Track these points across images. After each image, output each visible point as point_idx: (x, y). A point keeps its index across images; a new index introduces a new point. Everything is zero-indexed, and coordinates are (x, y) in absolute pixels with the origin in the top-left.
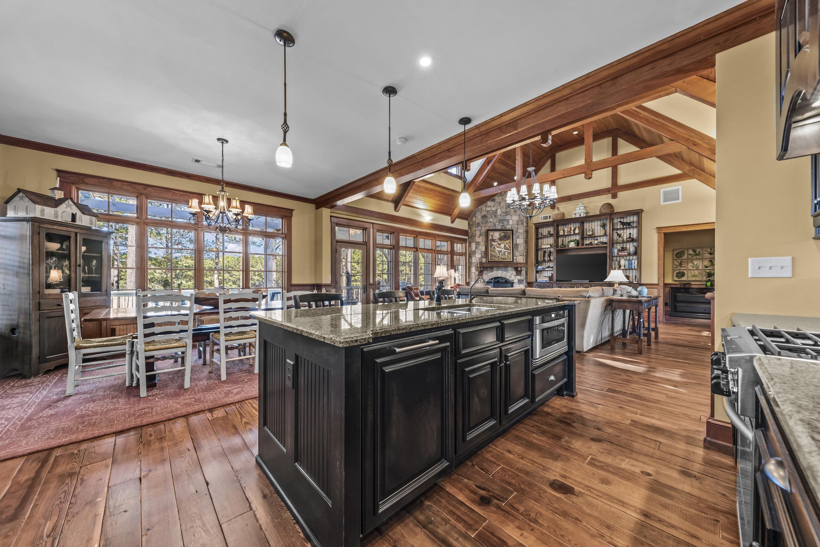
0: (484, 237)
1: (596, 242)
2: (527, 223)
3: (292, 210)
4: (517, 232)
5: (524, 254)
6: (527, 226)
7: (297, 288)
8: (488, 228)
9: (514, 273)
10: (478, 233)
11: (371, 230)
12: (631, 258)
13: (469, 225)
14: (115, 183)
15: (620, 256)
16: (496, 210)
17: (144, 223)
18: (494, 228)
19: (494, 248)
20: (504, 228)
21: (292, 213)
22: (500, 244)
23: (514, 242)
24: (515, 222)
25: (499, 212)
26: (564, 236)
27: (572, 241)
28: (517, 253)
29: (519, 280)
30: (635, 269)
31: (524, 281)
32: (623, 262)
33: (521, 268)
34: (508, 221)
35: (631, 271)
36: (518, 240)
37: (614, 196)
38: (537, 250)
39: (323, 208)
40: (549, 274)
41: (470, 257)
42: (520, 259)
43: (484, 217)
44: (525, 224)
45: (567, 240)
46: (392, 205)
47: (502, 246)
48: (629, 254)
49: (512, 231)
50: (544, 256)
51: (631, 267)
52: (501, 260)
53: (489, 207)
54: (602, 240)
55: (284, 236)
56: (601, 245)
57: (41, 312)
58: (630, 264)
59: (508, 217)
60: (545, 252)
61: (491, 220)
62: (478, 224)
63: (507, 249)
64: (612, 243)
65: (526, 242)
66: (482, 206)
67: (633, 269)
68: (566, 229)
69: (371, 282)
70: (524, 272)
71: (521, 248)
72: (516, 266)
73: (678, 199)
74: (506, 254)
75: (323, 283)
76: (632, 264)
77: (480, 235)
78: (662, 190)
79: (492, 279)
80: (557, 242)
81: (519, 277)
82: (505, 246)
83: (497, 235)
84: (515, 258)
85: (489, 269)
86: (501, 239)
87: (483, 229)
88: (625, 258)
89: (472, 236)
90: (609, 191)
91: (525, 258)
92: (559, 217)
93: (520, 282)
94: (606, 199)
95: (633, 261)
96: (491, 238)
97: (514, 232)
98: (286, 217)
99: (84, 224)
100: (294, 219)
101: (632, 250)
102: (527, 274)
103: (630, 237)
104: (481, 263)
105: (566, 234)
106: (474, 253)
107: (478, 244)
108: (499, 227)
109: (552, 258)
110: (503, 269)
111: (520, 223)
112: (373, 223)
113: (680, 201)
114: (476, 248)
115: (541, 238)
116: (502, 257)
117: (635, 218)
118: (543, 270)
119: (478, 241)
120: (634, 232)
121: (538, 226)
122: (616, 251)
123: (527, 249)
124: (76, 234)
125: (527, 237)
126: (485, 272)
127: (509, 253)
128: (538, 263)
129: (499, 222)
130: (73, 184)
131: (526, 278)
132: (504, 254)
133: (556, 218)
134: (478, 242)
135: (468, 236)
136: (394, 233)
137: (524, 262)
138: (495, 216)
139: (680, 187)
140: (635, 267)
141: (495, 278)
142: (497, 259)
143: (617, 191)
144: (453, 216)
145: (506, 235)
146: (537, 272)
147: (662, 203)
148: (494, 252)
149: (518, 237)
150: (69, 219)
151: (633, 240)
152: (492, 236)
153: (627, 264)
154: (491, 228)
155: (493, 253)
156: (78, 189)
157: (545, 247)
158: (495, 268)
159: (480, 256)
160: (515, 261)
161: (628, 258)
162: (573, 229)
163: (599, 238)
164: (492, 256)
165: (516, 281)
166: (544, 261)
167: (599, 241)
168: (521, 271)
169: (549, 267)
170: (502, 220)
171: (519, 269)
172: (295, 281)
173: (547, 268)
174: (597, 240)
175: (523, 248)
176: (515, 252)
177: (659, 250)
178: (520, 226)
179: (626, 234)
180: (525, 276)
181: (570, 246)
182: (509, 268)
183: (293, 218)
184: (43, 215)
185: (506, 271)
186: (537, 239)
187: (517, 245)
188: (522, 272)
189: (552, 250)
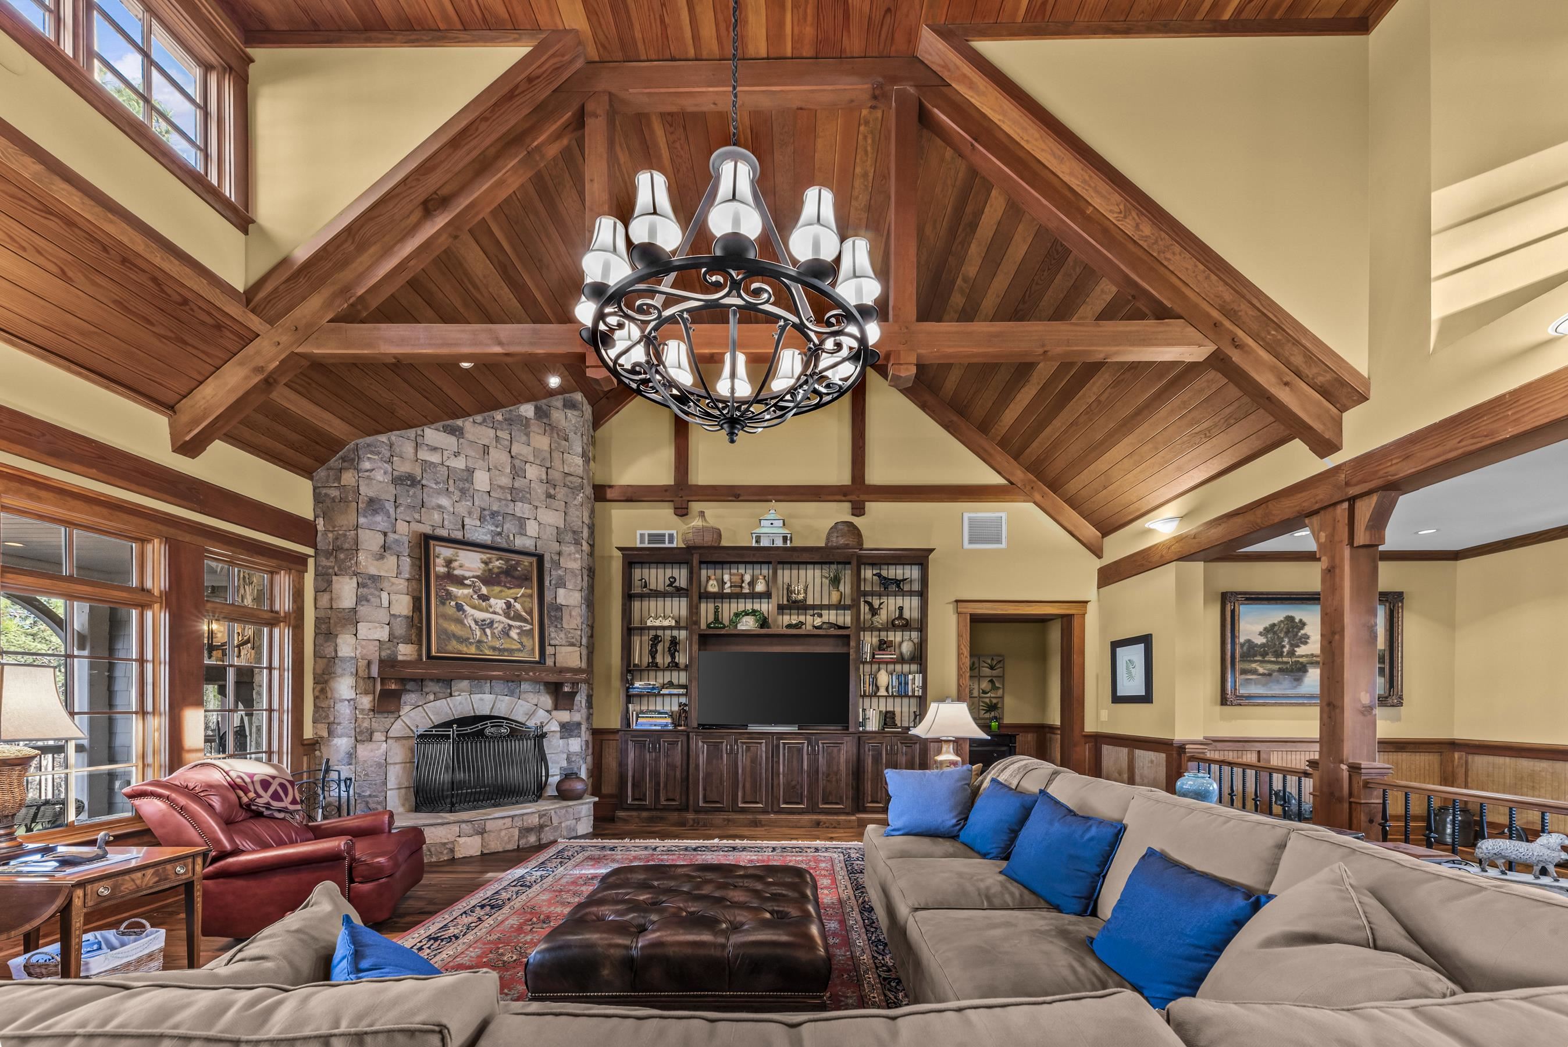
0: (406, 562)
1: (818, 621)
2: (592, 546)
4: (557, 565)
5: (584, 641)
6: (591, 554)
8: (427, 529)
9: (547, 701)
10: (371, 541)
12: (906, 668)
13: (318, 498)
15: (879, 663)
16: (470, 471)
18: (458, 535)
19: (459, 608)
20: (501, 542)
22: (484, 598)
23: (548, 597)
24: (550, 533)
25: (481, 480)
26: (720, 596)
27: (747, 614)
28: (555, 636)
29: (564, 726)
30: (913, 696)
31: (583, 728)
32: (883, 678)
33: (575, 684)
34: (522, 522)
35: (906, 701)
36: (561, 592)
37: (858, 510)
38: (629, 631)
40: (673, 705)
41: (326, 632)
42: (570, 657)
43: (407, 481)
44: (585, 547)
45: (728, 609)
47: (498, 604)
48: (902, 660)
49: (540, 558)
50: (653, 653)
51: (906, 691)
52: (489, 654)
53: (434, 449)
54: (833, 619)
56: (832, 631)
58: (903, 683)
59: (521, 509)
60: (656, 640)
61: (444, 501)
62: (374, 505)
63: (518, 617)
64: (860, 627)
65: (590, 602)
66: (394, 436)
67: (909, 697)
68: (726, 577)
70: (581, 699)
71: (574, 620)
72: (552, 678)
73: (999, 541)
74: (514, 634)
76: (906, 684)
77: (384, 548)
78: (966, 516)
79: (448, 724)
80: (694, 610)
81: (564, 716)
82: (509, 605)
83: (470, 563)
84: (549, 650)
85: (431, 687)
86: (489, 579)
87: (402, 527)
88: (891, 667)
89: (338, 549)
90: (845, 495)
91: (584, 652)
92: (708, 540)
93: (568, 730)
94: (839, 512)
95: (910, 677)
96: (441, 569)
97: (547, 565)
101: (906, 648)
102: (590, 705)
103: (901, 617)
104: (388, 664)
105: (727, 590)
106: (351, 619)
107: (369, 583)
108: (482, 535)
109: (682, 659)
110: (499, 686)
111: (569, 538)
113: (1004, 545)
114: (360, 599)
115: (642, 596)
116: (497, 644)
117: (912, 573)
118: (653, 693)
119: (373, 571)
120: (910, 606)
121: (633, 558)
122: (868, 649)
123: (592, 627)
125: (591, 588)
126: (410, 699)
127: (522, 633)
128: (630, 670)
129: (481, 518)
131: (589, 716)
132: (506, 633)
133: (699, 542)
134: (375, 579)
135: (314, 546)
137: (584, 665)
138: (463, 492)
139: (1004, 515)
140: (913, 691)
141: (462, 722)
142: (472, 651)
143: (863, 497)
144: (184, 418)
145: (514, 568)
146: (629, 698)
147: (967, 545)
148: (460, 622)
149: (561, 583)
151: (906, 626)
152: (449, 562)
153: (895, 683)
154: (444, 533)
155: (453, 628)
157: (657, 623)
158: (465, 684)
159: (383, 634)
160: (549, 662)
161: (898, 667)
162: (747, 578)
163: (825, 612)
164: (446, 636)
165: (554, 727)
166: (654, 666)
167: (825, 618)
168: (572, 695)
169: (671, 685)
170: (494, 514)
171: (566, 689)
173: (663, 687)
174: (820, 616)
175: (579, 621)
176: (551, 632)
177: (959, 655)
178: (569, 549)
179: (890, 606)
180: (584, 711)
181: (740, 627)
182: (525, 686)
185: (511, 694)
186: (629, 597)
187: (559, 608)
188: (578, 698)
189: (683, 634)
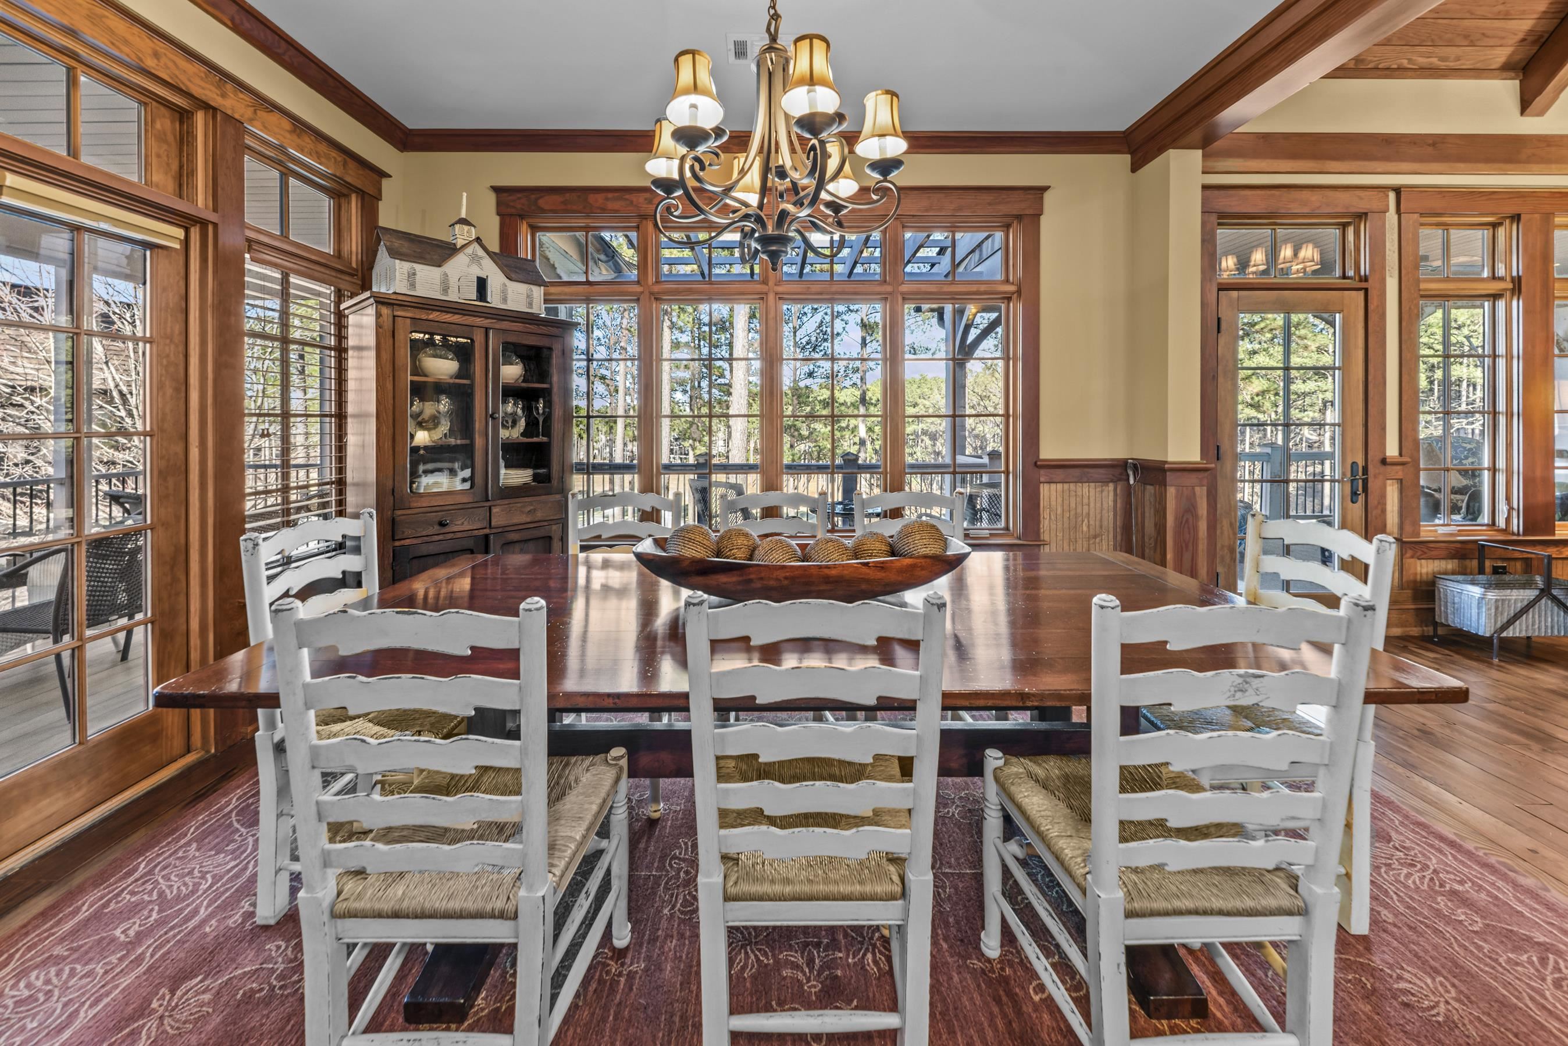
3: (1041, 190)
7: (1060, 473)
11: (1392, 216)
14: (592, 198)
17: (651, 293)
21: (1042, 198)
39: (1172, 153)
46: (1508, 89)
55: (1012, 288)
57: (397, 543)
69: (1392, 450)
75: (1171, 458)
98: (1019, 217)
99: (511, 306)
100: (1047, 224)
112: (1398, 190)
124: (487, 330)
130: (522, 217)
136: (1516, 218)
150: (470, 294)
156: (534, 229)
172: (1048, 451)
183: (1044, 220)
184: (413, 285)
